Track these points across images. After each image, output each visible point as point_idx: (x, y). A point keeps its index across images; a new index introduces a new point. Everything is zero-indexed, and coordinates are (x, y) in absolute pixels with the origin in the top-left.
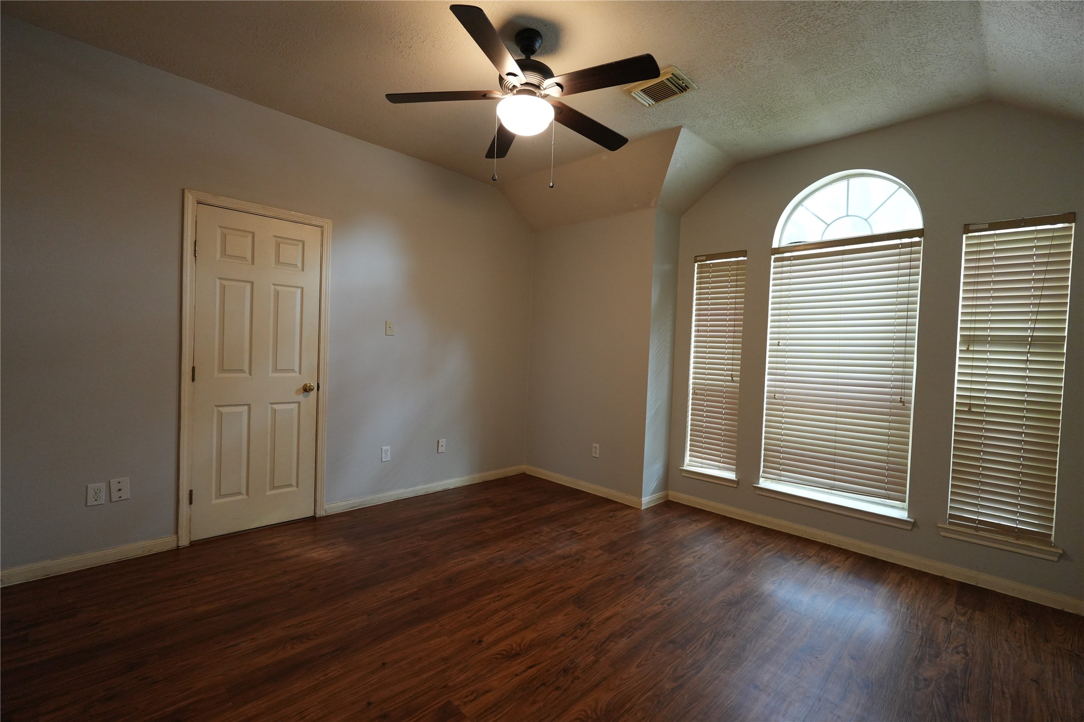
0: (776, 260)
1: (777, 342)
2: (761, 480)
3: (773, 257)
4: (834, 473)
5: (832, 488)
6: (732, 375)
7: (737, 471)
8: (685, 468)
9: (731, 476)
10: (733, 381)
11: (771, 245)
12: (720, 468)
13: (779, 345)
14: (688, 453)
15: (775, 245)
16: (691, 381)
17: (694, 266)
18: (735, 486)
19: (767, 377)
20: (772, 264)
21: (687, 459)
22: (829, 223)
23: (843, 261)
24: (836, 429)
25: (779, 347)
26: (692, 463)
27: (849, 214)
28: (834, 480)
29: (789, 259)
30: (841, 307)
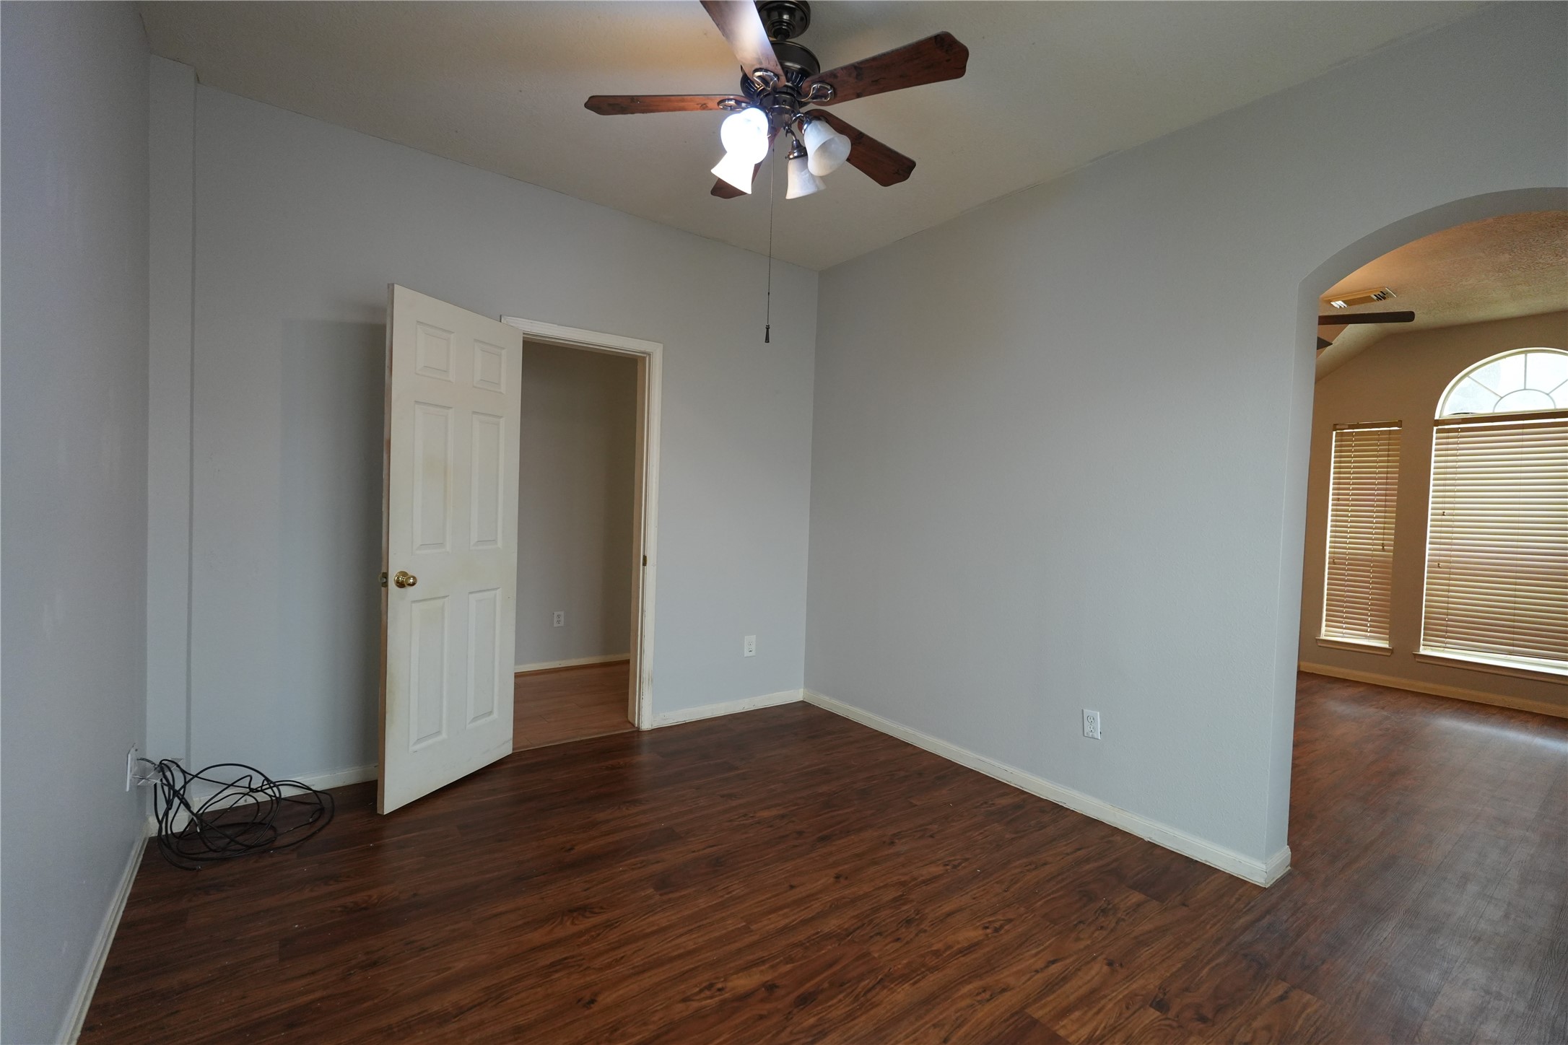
0: (1438, 431)
1: (1441, 511)
2: (1422, 647)
3: (1435, 428)
4: (1513, 639)
5: (1511, 653)
6: (1383, 544)
7: (1390, 640)
8: (1321, 638)
9: (1385, 645)
10: (1383, 550)
11: (1434, 416)
12: (1366, 637)
13: (1444, 515)
14: (1324, 623)
15: (1437, 417)
16: (1328, 550)
17: (1332, 434)
18: (1389, 654)
19: (1428, 546)
20: (1435, 435)
21: (1324, 628)
22: (1502, 396)
23: (1523, 434)
24: (1515, 596)
25: (1443, 517)
26: (1328, 632)
27: (1527, 388)
28: (1513, 645)
29: (1455, 430)
30: (1520, 479)
